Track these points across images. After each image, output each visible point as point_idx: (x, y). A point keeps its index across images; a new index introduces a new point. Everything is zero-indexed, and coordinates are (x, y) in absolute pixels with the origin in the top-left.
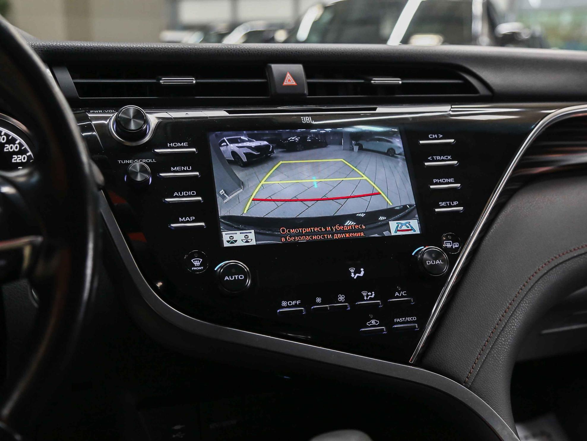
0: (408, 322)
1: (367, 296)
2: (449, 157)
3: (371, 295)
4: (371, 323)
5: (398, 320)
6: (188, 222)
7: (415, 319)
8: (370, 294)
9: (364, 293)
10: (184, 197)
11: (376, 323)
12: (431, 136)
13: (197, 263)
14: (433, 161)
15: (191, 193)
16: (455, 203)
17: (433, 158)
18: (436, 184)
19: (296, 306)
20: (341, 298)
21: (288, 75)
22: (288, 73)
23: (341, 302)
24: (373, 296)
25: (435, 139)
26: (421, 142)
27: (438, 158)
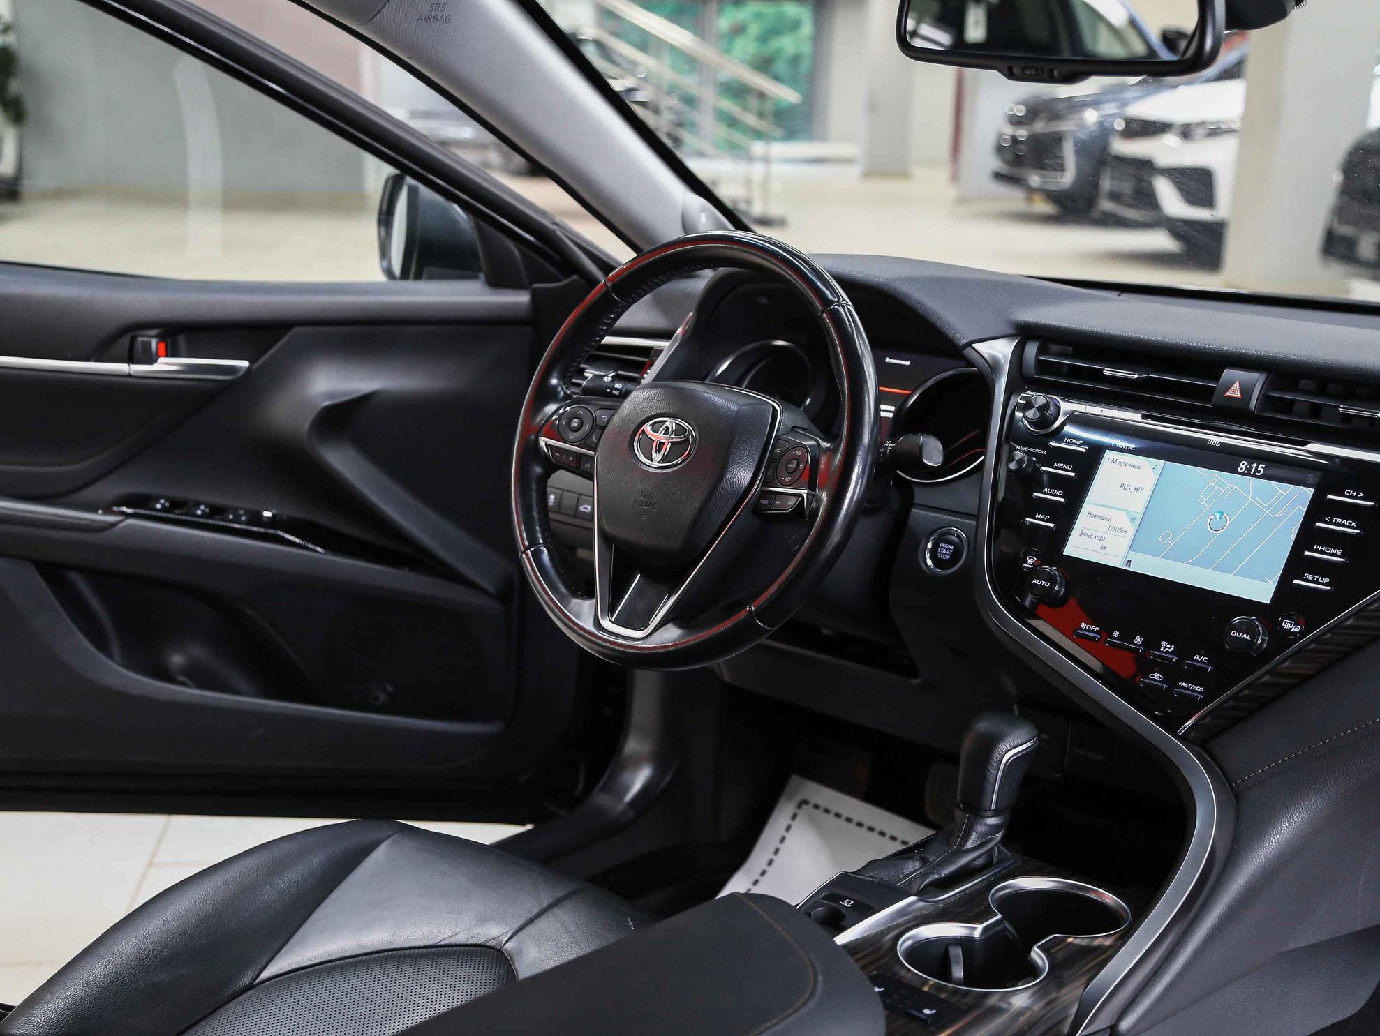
0: (1192, 690)
1: (1165, 647)
2: (1353, 524)
3: (1170, 648)
4: (1154, 676)
5: (1183, 684)
6: (1042, 520)
7: (1201, 689)
8: (1169, 646)
9: (1163, 644)
10: (1051, 494)
11: (1160, 678)
12: (1347, 492)
13: (1031, 561)
14: (1331, 523)
15: (1057, 492)
16: (1325, 580)
17: (1331, 520)
18: (1317, 551)
19: (1092, 631)
20: (1139, 640)
21: (1237, 384)
22: (1238, 382)
23: (1136, 644)
24: (1170, 650)
25: (1352, 497)
26: (1329, 497)
27: (1339, 521)
